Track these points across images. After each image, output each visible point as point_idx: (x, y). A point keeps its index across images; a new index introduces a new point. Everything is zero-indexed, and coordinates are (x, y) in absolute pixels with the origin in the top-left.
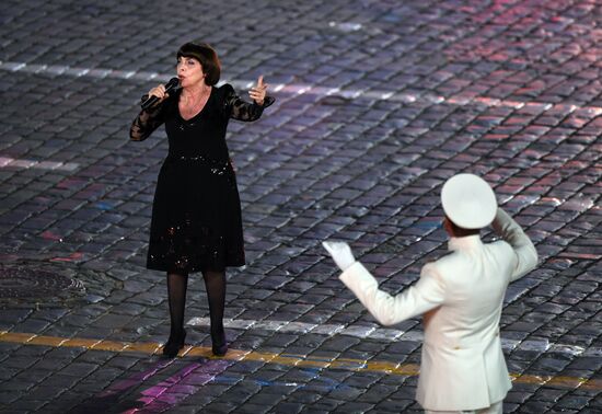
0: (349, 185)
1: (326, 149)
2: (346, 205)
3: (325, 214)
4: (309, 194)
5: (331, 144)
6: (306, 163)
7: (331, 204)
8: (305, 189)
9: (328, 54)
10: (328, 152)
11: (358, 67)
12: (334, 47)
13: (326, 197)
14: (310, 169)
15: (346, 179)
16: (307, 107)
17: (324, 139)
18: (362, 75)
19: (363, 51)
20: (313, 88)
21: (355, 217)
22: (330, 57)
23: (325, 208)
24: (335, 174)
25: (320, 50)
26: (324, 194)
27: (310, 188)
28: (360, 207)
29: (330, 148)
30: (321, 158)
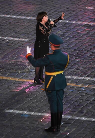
0: (91, 45)
1: (85, 37)
2: (90, 50)
3: (85, 52)
4: (81, 47)
5: (86, 35)
6: (81, 40)
7: (87, 49)
8: (80, 46)
9: (85, 14)
10: (86, 37)
11: (92, 18)
12: (87, 13)
13: (85, 48)
14: (81, 41)
15: (90, 44)
16: (81, 27)
17: (85, 34)
18: (93, 19)
19: (93, 14)
20: (82, 22)
21: (92, 52)
22: (86, 15)
23: (85, 50)
24: (87, 42)
25: (84, 13)
26: (85, 47)
27: (82, 46)
28: (93, 50)
29: (86, 36)
30: (84, 39)
